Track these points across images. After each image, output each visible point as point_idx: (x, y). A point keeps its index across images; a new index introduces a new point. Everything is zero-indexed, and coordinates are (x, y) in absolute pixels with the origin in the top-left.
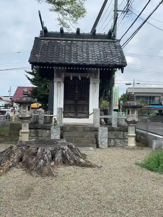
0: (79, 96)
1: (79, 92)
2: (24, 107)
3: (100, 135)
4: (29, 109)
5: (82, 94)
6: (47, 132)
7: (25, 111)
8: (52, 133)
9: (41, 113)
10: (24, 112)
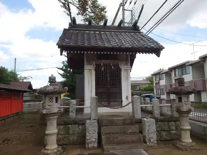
0: (110, 83)
1: (110, 79)
2: (50, 99)
3: (147, 130)
4: (57, 101)
5: (114, 81)
6: (80, 127)
7: (51, 104)
8: (87, 131)
9: (72, 104)
10: (50, 106)
